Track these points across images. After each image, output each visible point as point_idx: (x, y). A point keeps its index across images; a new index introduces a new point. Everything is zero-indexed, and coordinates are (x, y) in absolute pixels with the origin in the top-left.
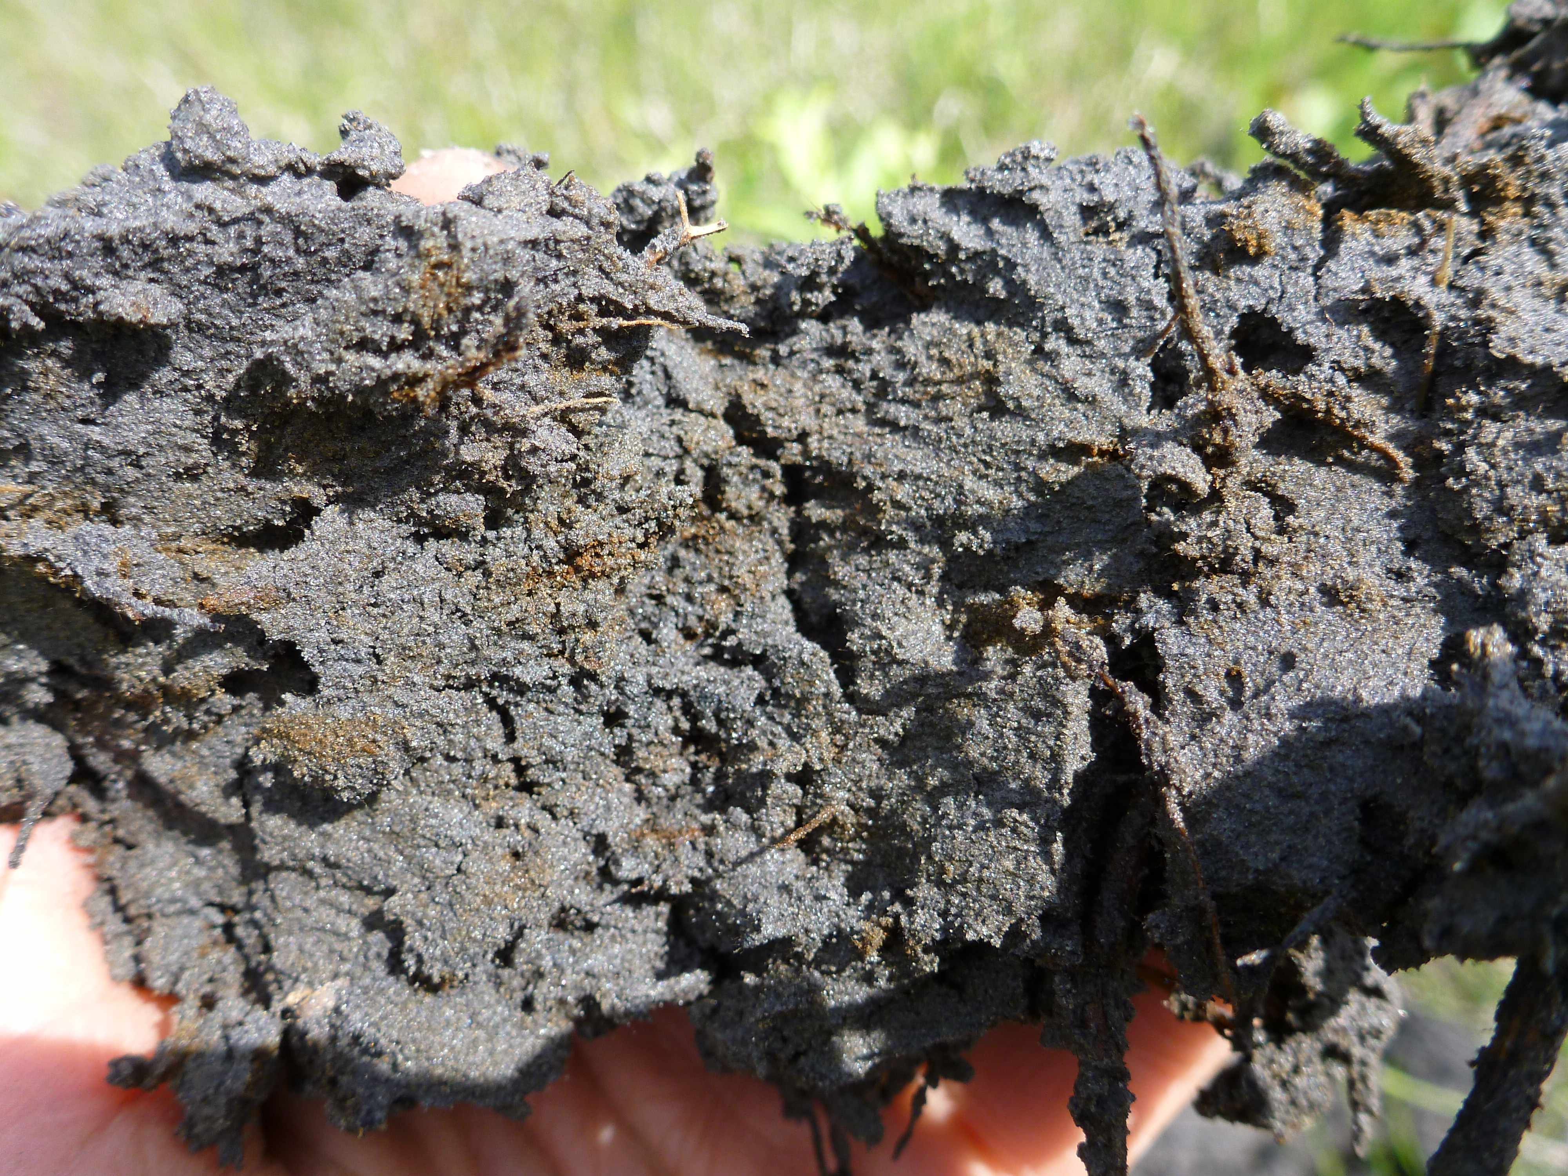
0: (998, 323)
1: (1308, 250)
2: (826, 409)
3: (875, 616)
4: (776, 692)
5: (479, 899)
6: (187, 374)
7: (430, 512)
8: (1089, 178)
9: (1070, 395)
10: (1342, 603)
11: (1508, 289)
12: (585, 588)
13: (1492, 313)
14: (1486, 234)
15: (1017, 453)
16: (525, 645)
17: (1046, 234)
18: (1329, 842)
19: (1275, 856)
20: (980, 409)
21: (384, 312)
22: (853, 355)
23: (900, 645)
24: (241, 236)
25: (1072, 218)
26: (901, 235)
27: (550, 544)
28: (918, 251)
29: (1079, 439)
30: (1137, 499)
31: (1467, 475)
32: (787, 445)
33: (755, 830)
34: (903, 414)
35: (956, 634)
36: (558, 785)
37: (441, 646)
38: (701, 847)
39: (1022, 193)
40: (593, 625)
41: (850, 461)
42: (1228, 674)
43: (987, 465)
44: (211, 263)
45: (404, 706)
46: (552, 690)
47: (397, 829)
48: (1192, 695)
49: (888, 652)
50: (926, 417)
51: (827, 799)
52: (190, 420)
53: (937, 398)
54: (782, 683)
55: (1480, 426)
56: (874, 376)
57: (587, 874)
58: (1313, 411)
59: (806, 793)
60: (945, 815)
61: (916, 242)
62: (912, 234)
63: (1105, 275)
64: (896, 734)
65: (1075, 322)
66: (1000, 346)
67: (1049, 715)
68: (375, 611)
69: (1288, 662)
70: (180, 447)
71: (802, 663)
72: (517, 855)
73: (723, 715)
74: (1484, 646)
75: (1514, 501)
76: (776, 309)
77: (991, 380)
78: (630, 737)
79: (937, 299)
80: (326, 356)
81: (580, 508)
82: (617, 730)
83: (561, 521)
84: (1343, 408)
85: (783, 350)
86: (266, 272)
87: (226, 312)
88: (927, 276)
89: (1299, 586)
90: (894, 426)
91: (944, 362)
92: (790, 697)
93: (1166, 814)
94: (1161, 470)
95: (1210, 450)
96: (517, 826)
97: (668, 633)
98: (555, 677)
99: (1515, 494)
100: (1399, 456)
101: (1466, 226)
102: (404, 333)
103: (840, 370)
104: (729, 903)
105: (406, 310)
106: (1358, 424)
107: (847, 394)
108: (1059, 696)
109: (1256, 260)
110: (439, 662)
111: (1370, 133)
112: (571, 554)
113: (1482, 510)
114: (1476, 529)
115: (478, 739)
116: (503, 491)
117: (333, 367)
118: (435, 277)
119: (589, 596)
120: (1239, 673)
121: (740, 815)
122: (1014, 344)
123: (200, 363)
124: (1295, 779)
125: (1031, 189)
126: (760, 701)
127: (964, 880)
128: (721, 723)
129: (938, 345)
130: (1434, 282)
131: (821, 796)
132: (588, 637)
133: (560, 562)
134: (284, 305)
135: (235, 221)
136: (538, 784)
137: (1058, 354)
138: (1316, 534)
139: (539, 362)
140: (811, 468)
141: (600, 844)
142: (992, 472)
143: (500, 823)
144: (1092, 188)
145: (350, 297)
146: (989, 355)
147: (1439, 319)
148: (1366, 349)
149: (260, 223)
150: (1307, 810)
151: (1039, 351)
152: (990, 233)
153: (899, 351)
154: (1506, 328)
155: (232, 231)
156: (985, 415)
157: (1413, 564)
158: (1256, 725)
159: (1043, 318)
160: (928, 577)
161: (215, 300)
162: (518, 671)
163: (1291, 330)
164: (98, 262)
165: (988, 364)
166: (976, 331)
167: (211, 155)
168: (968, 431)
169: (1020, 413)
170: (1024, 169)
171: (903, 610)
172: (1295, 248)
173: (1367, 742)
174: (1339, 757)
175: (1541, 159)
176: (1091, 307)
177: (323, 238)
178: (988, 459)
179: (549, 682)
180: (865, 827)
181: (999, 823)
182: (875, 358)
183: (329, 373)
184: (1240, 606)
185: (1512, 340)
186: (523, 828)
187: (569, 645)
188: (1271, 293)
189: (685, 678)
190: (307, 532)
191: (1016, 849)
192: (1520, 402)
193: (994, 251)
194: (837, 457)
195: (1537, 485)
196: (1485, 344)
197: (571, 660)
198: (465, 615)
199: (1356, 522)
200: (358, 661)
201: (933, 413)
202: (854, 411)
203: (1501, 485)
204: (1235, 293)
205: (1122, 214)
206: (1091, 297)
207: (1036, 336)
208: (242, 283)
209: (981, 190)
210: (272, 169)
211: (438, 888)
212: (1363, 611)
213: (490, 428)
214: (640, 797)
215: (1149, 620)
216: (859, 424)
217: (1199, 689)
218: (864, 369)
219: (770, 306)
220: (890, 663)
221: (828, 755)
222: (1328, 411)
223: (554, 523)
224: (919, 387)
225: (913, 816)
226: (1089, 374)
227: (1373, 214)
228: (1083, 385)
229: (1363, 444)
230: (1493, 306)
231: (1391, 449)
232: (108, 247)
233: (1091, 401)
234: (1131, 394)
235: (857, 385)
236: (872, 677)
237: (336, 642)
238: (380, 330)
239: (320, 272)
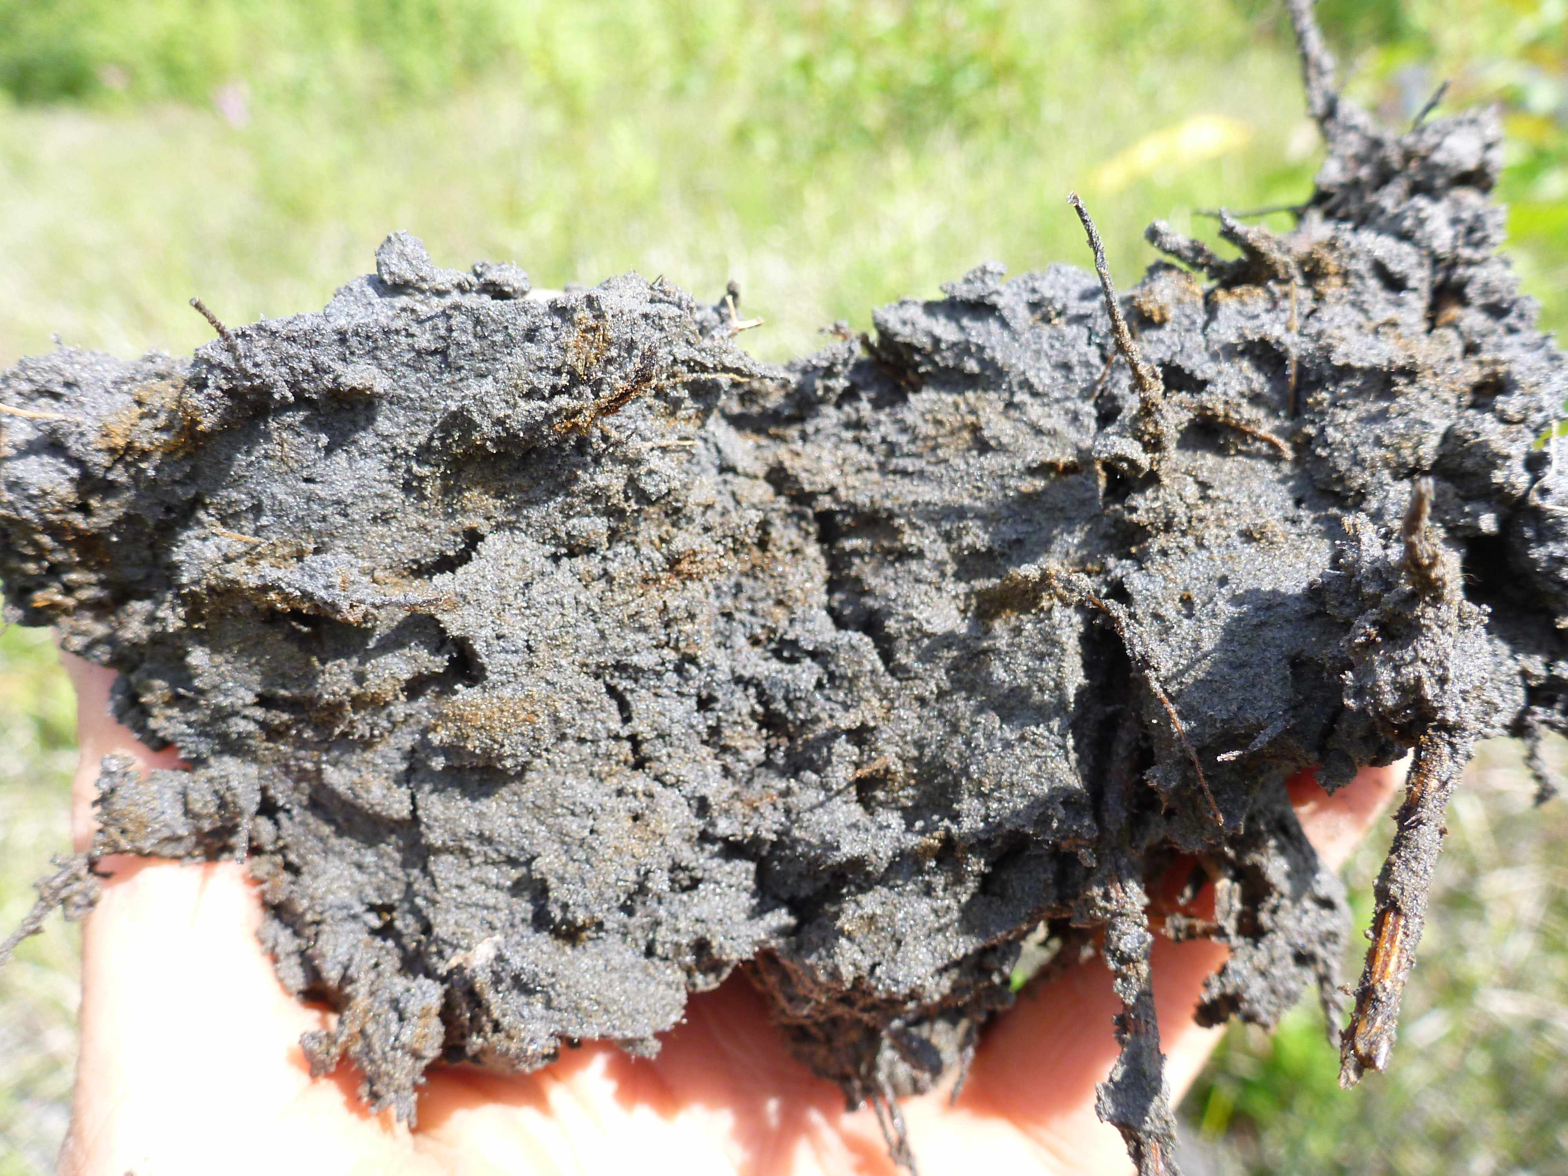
0: (975, 391)
1: (1195, 316)
2: (848, 468)
3: (906, 606)
4: (832, 676)
5: (610, 851)
6: (385, 438)
7: (568, 534)
8: (1030, 285)
9: (1038, 431)
10: (1255, 540)
11: (1339, 327)
12: (684, 589)
13: (1330, 341)
14: (1319, 298)
15: (1002, 477)
16: (641, 637)
17: (1004, 324)
18: (1271, 689)
19: (1234, 707)
20: (969, 450)
21: (547, 368)
22: (865, 427)
23: (928, 622)
24: (435, 328)
25: (1023, 312)
26: (896, 334)
27: (657, 557)
28: (911, 348)
29: (1048, 459)
30: (1095, 497)
31: (1329, 445)
32: (820, 498)
33: (825, 786)
34: (910, 464)
35: (969, 614)
36: (665, 759)
37: (578, 637)
38: (780, 805)
39: (983, 297)
40: (692, 617)
41: (872, 502)
42: (1181, 600)
43: (979, 489)
44: (413, 349)
45: (553, 684)
46: (659, 675)
47: (539, 802)
48: (1156, 616)
49: (919, 630)
50: (928, 463)
51: (880, 753)
52: (385, 474)
53: (934, 449)
54: (837, 666)
55: (1333, 414)
56: (884, 440)
57: (691, 837)
58: (1216, 416)
59: (862, 753)
60: (977, 746)
61: (908, 340)
62: (904, 334)
63: (1052, 347)
64: (932, 692)
65: (1034, 380)
66: (979, 405)
67: (1050, 655)
68: (528, 612)
69: (1223, 581)
70: (377, 495)
71: (852, 647)
72: (636, 818)
73: (791, 696)
74: (1354, 525)
75: (1363, 455)
76: (802, 398)
77: (975, 429)
78: (719, 719)
79: (926, 383)
80: (503, 405)
81: (675, 530)
82: (708, 714)
83: (662, 540)
84: (1238, 412)
85: (810, 428)
86: (452, 352)
87: (418, 388)
88: (918, 364)
89: (1224, 533)
90: (904, 473)
91: (939, 423)
92: (843, 677)
93: (1150, 690)
94: (1114, 451)
95: (1147, 438)
96: (635, 794)
97: (740, 641)
98: (663, 664)
99: (1365, 452)
100: (1281, 442)
101: (1306, 295)
102: (564, 380)
103: (857, 441)
104: (808, 844)
105: (564, 363)
106: (1249, 422)
107: (862, 456)
108: (1055, 638)
109: (1161, 325)
110: (577, 651)
111: (1229, 234)
112: (673, 562)
113: (1343, 465)
114: (1341, 479)
115: (603, 722)
116: (623, 511)
117: (510, 412)
118: (585, 339)
119: (688, 594)
120: (1189, 597)
121: (810, 776)
122: (990, 403)
123: (396, 430)
124: (1240, 654)
125: (990, 294)
126: (819, 685)
127: (999, 786)
128: (789, 703)
129: (931, 411)
130: (1288, 329)
131: (876, 750)
132: (688, 627)
133: (664, 570)
134: (461, 380)
135: (430, 318)
136: (650, 759)
137: (1025, 404)
138: (1230, 502)
139: (647, 412)
140: (842, 512)
141: (702, 807)
142: (983, 494)
143: (620, 793)
144: (1034, 291)
145: (521, 361)
146: (973, 411)
147: (1294, 353)
148: (1247, 378)
149: (449, 317)
150: (1252, 672)
151: (1010, 405)
152: (962, 328)
153: (902, 421)
154: (1341, 349)
155: (428, 325)
156: (975, 453)
157: (1302, 513)
158: (1207, 624)
159: (1010, 383)
160: (943, 575)
161: (412, 377)
162: (635, 659)
163: (1192, 372)
164: (336, 349)
165: (970, 419)
166: (960, 399)
167: (411, 276)
168: (963, 466)
169: (1001, 448)
170: (983, 282)
171: (926, 600)
172: (1187, 316)
173: (1288, 621)
174: (1268, 633)
175: (1348, 244)
176: (1044, 369)
177: (493, 327)
178: (980, 484)
179: (658, 668)
180: (914, 776)
181: (1023, 738)
182: (882, 429)
183: (508, 417)
184: (1183, 550)
185: (1346, 355)
186: (640, 795)
187: (674, 636)
188: (1174, 348)
189: (759, 669)
190: (474, 554)
191: (1037, 756)
192: (1357, 393)
193: (968, 342)
194: (862, 500)
195: (1378, 442)
196: (1328, 360)
197: (676, 649)
198: (594, 613)
199: (1258, 491)
200: (516, 652)
201: (933, 459)
202: (869, 469)
203: (1354, 446)
204: (1148, 350)
205: (1058, 306)
206: (1044, 363)
207: (1006, 395)
208: (433, 363)
209: (953, 298)
210: (448, 286)
211: (575, 848)
212: (1272, 543)
213: (614, 460)
214: (727, 772)
215: (1118, 572)
216: (875, 476)
217: (1162, 612)
218: (875, 436)
219: (797, 397)
220: (921, 638)
221: (880, 713)
222: (1226, 416)
223: (657, 541)
224: (919, 443)
225: (950, 754)
226: (1050, 416)
227: (1238, 290)
228: (1046, 424)
229: (1256, 438)
230: (1330, 337)
231: (1275, 438)
232: (343, 339)
233: (1053, 434)
234: (1082, 425)
235: (871, 449)
236: (908, 652)
237: (499, 637)
238: (545, 382)
239: (489, 353)
